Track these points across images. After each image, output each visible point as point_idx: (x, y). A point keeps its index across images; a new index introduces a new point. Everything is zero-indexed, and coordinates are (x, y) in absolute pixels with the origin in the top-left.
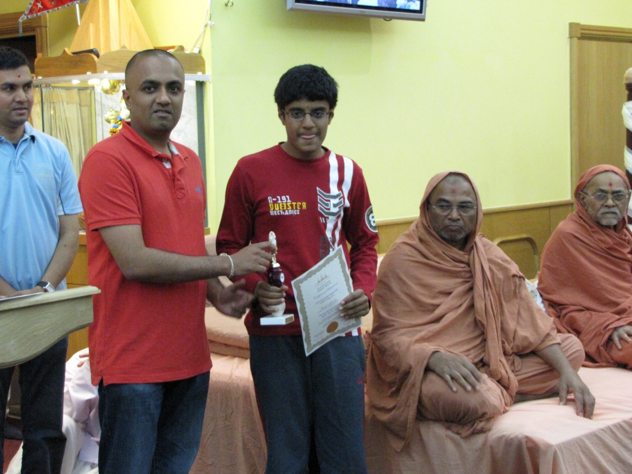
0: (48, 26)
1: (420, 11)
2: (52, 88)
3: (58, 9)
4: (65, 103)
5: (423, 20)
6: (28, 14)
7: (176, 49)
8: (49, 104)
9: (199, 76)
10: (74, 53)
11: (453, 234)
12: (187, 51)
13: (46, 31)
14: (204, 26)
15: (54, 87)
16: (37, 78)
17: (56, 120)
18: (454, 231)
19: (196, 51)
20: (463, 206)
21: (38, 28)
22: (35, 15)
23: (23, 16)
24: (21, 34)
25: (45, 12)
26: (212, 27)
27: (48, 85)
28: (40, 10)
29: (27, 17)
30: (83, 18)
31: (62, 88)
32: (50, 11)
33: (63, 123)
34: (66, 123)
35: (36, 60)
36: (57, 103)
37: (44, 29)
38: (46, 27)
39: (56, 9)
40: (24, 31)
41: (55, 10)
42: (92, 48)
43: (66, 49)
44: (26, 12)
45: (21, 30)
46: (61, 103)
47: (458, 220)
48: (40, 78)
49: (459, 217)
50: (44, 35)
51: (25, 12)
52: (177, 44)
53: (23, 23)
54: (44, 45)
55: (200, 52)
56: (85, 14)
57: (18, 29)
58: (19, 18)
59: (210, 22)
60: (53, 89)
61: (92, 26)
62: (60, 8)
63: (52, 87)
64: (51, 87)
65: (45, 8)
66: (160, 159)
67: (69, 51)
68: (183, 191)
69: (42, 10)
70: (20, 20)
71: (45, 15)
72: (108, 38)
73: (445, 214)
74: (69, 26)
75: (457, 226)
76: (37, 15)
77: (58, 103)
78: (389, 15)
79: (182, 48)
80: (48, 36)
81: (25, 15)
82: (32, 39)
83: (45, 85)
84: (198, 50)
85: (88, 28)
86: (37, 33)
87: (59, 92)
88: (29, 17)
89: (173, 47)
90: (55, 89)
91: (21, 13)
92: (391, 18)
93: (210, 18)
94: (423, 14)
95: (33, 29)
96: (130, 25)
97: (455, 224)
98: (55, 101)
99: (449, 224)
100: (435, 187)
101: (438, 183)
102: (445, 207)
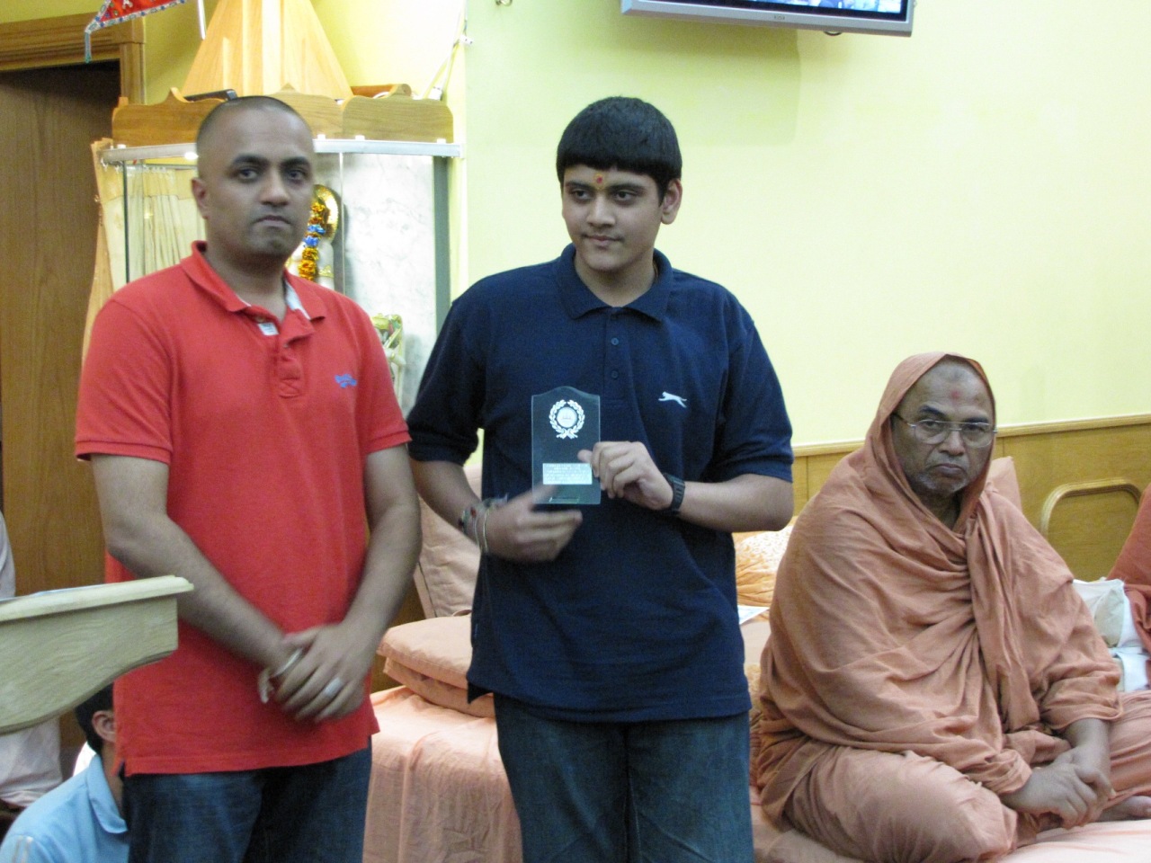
0: (145, 41)
1: (901, 16)
2: (148, 168)
3: (163, 8)
4: (173, 198)
5: (908, 34)
6: (104, 18)
7: (393, 90)
8: (141, 200)
9: (440, 147)
10: (189, 98)
11: (946, 481)
12: (418, 95)
13: (141, 52)
14: (452, 45)
15: (150, 165)
16: (115, 147)
17: (154, 231)
18: (948, 476)
19: (435, 96)
20: (972, 426)
21: (125, 47)
22: (117, 20)
23: (94, 21)
24: (88, 57)
25: (137, 14)
26: (468, 47)
27: (138, 162)
28: (128, 10)
29: (102, 25)
30: (210, 25)
31: (168, 166)
32: (147, 11)
33: (169, 237)
34: (174, 238)
35: (116, 111)
36: (156, 196)
37: (135, 47)
38: (141, 44)
39: (159, 8)
40: (94, 52)
41: (157, 11)
42: (225, 87)
43: (175, 90)
44: (100, 15)
45: (88, 49)
46: (165, 198)
47: (961, 454)
48: (122, 146)
49: (963, 449)
50: (137, 59)
51: (96, 13)
52: (396, 80)
53: (94, 35)
54: (137, 81)
55: (443, 97)
56: (214, 18)
57: (83, 48)
58: (85, 26)
59: (463, 38)
60: (150, 169)
61: (226, 43)
62: (166, 6)
63: (148, 165)
64: (145, 166)
65: (137, 5)
66: (250, 317)
67: (180, 95)
68: (296, 384)
69: (132, 10)
70: (88, 31)
71: (139, 21)
72: (257, 67)
73: (935, 440)
74: (185, 42)
75: (957, 467)
76: (121, 20)
77: (159, 197)
78: (835, 24)
79: (406, 90)
80: (144, 60)
81: (97, 19)
82: (113, 68)
83: (132, 162)
84: (440, 93)
85: (218, 46)
86: (124, 56)
87: (161, 176)
88: (106, 23)
89: (388, 88)
90: (154, 168)
91: (91, 16)
92: (838, 31)
93: (465, 29)
94: (907, 22)
95: (116, 47)
96: (304, 41)
97: (953, 462)
98: (152, 192)
99: (940, 462)
100: (914, 385)
101: (921, 376)
102: (934, 426)
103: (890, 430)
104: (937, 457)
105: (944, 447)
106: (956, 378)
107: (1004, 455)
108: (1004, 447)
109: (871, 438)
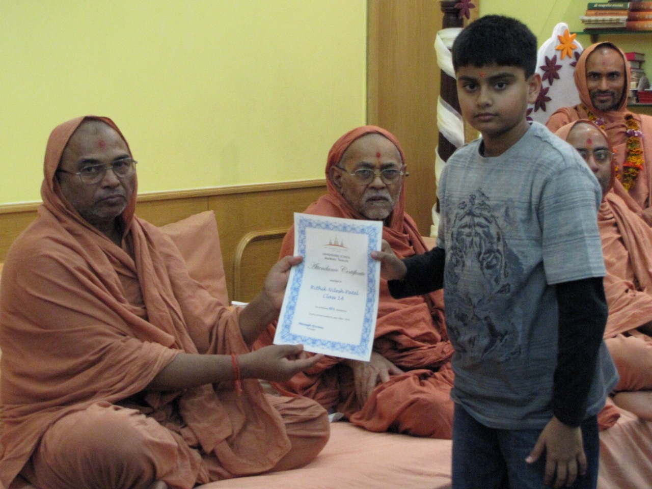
20: (119, 163)
47: (118, 185)
49: (118, 182)
75: (118, 196)
99: (105, 197)
100: (67, 144)
101: (71, 137)
102: (93, 170)
103: (58, 184)
104: (101, 192)
105: (105, 184)
106: (97, 132)
107: (208, 210)
108: (208, 202)
109: (45, 193)
